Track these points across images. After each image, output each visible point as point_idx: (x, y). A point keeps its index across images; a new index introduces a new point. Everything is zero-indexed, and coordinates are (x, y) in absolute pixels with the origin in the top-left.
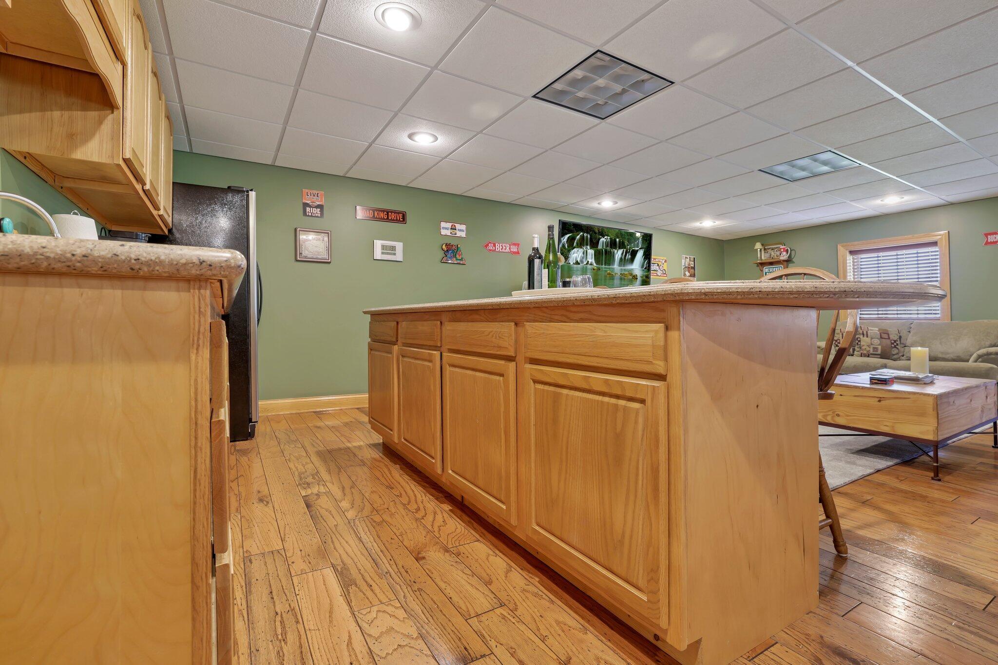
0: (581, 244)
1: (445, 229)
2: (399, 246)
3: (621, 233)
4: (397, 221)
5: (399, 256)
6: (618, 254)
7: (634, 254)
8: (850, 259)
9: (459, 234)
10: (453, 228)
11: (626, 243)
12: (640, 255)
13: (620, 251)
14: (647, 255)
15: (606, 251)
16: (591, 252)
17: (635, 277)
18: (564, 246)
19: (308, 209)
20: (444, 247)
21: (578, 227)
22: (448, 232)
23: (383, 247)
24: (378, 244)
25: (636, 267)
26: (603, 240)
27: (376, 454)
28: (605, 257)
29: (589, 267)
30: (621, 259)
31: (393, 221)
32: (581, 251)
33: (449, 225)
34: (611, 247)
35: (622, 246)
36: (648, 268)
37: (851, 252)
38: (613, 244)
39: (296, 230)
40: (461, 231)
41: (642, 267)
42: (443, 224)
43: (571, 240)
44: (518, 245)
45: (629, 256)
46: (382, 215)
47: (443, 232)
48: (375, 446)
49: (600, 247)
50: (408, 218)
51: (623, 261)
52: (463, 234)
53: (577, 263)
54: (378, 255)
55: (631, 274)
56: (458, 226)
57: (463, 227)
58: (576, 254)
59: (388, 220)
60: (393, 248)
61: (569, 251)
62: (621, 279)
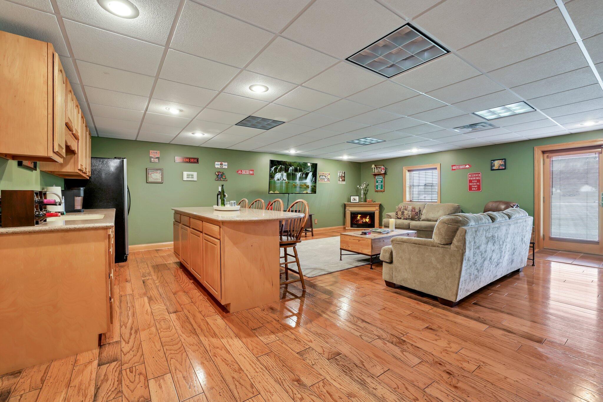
0: (280, 171)
1: (217, 165)
2: (195, 174)
3: (299, 165)
4: (194, 162)
5: (195, 179)
6: (299, 175)
7: (307, 174)
8: (408, 174)
9: (224, 167)
10: (221, 164)
11: (303, 169)
12: (310, 175)
13: (300, 173)
14: (315, 175)
15: (292, 173)
16: (285, 174)
17: (308, 187)
18: (272, 172)
19: (152, 159)
20: (217, 173)
21: (279, 163)
22: (219, 167)
23: (188, 175)
24: (185, 174)
25: (309, 181)
26: (291, 168)
28: (291, 176)
29: (284, 181)
30: (300, 177)
31: (192, 162)
32: (280, 174)
33: (219, 163)
34: (295, 172)
35: (300, 170)
36: (315, 182)
37: (409, 171)
38: (296, 170)
39: (147, 169)
40: (225, 165)
41: (312, 181)
42: (216, 163)
43: (276, 169)
44: (253, 170)
45: (304, 176)
46: (187, 160)
47: (217, 166)
49: (289, 172)
50: (200, 161)
51: (301, 178)
52: (226, 167)
53: (278, 180)
54: (185, 178)
55: (306, 185)
56: (224, 163)
57: (226, 164)
58: (278, 176)
59: (190, 162)
60: (192, 175)
61: (275, 174)
62: (300, 187)
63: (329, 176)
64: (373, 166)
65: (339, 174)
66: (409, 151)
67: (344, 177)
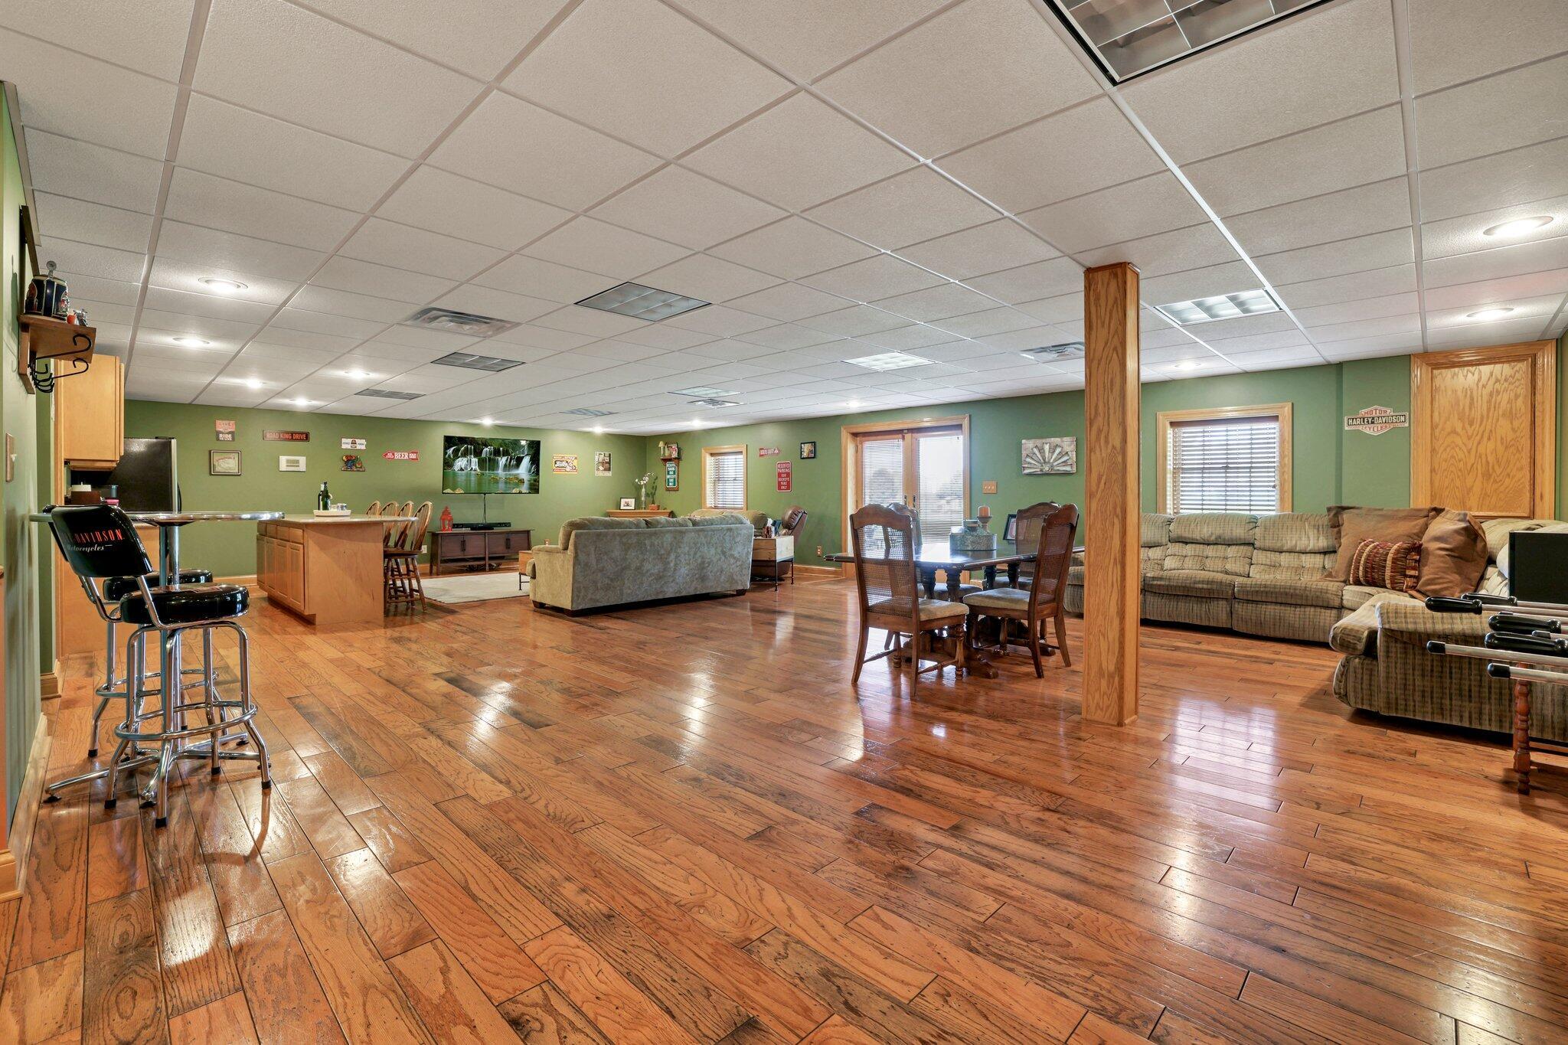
0: (465, 454)
1: (346, 444)
2: (302, 460)
3: (504, 442)
4: (301, 440)
5: (302, 467)
6: (502, 461)
7: (519, 460)
9: (359, 447)
10: (354, 443)
11: (510, 451)
12: (526, 461)
13: (504, 459)
14: (535, 460)
15: (489, 459)
16: (475, 460)
17: (522, 481)
18: (449, 456)
19: (221, 435)
20: (344, 458)
21: (462, 440)
22: (349, 447)
23: (288, 461)
24: (283, 459)
25: (523, 470)
26: (486, 450)
27: (265, 604)
28: (489, 464)
29: (473, 472)
30: (505, 465)
31: (296, 440)
32: (465, 459)
33: (350, 440)
34: (495, 455)
35: (506, 453)
36: (537, 472)
37: (710, 455)
38: (497, 453)
39: (210, 452)
40: (361, 444)
41: (530, 471)
42: (344, 440)
43: (456, 452)
45: (513, 462)
46: (287, 436)
47: (344, 447)
48: (264, 599)
49: (483, 455)
50: (311, 437)
51: (507, 467)
52: (363, 447)
53: (462, 469)
54: (283, 466)
55: (517, 479)
56: (358, 441)
57: (363, 441)
58: (461, 463)
59: (292, 439)
60: (298, 461)
61: (454, 460)
62: (506, 483)
63: (576, 461)
64: (661, 444)
65: (597, 457)
66: (688, 423)
67: (609, 463)
